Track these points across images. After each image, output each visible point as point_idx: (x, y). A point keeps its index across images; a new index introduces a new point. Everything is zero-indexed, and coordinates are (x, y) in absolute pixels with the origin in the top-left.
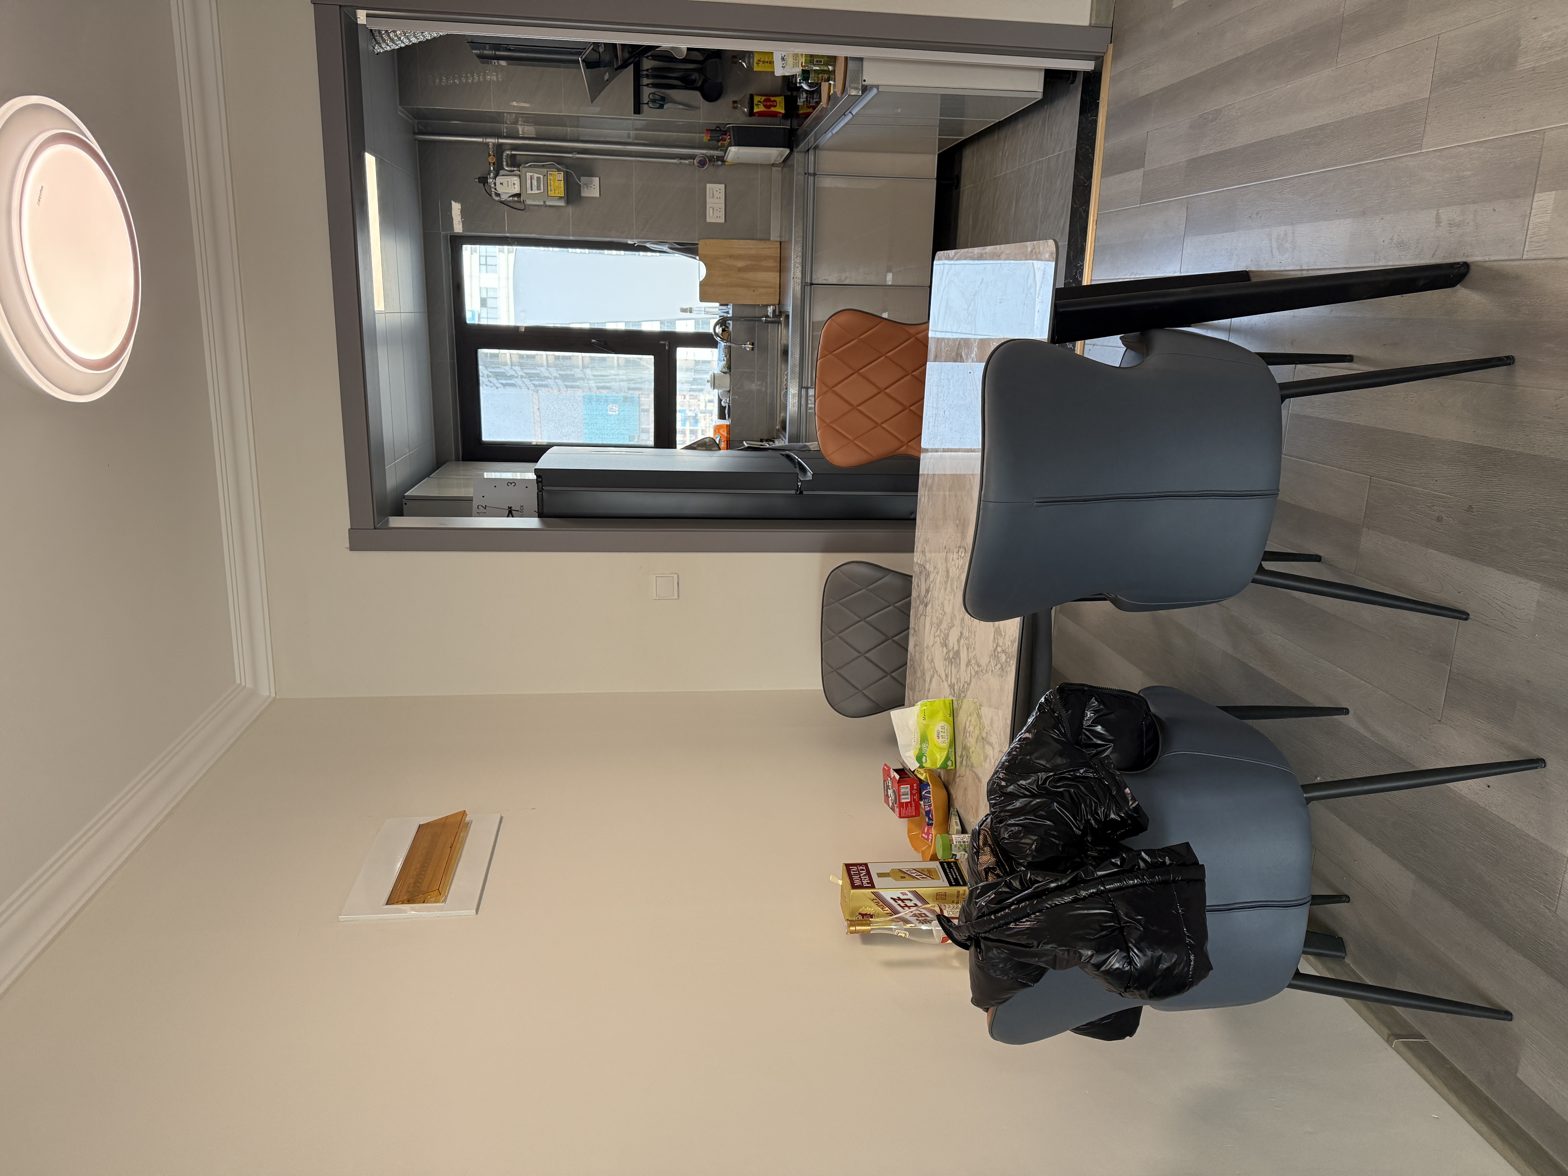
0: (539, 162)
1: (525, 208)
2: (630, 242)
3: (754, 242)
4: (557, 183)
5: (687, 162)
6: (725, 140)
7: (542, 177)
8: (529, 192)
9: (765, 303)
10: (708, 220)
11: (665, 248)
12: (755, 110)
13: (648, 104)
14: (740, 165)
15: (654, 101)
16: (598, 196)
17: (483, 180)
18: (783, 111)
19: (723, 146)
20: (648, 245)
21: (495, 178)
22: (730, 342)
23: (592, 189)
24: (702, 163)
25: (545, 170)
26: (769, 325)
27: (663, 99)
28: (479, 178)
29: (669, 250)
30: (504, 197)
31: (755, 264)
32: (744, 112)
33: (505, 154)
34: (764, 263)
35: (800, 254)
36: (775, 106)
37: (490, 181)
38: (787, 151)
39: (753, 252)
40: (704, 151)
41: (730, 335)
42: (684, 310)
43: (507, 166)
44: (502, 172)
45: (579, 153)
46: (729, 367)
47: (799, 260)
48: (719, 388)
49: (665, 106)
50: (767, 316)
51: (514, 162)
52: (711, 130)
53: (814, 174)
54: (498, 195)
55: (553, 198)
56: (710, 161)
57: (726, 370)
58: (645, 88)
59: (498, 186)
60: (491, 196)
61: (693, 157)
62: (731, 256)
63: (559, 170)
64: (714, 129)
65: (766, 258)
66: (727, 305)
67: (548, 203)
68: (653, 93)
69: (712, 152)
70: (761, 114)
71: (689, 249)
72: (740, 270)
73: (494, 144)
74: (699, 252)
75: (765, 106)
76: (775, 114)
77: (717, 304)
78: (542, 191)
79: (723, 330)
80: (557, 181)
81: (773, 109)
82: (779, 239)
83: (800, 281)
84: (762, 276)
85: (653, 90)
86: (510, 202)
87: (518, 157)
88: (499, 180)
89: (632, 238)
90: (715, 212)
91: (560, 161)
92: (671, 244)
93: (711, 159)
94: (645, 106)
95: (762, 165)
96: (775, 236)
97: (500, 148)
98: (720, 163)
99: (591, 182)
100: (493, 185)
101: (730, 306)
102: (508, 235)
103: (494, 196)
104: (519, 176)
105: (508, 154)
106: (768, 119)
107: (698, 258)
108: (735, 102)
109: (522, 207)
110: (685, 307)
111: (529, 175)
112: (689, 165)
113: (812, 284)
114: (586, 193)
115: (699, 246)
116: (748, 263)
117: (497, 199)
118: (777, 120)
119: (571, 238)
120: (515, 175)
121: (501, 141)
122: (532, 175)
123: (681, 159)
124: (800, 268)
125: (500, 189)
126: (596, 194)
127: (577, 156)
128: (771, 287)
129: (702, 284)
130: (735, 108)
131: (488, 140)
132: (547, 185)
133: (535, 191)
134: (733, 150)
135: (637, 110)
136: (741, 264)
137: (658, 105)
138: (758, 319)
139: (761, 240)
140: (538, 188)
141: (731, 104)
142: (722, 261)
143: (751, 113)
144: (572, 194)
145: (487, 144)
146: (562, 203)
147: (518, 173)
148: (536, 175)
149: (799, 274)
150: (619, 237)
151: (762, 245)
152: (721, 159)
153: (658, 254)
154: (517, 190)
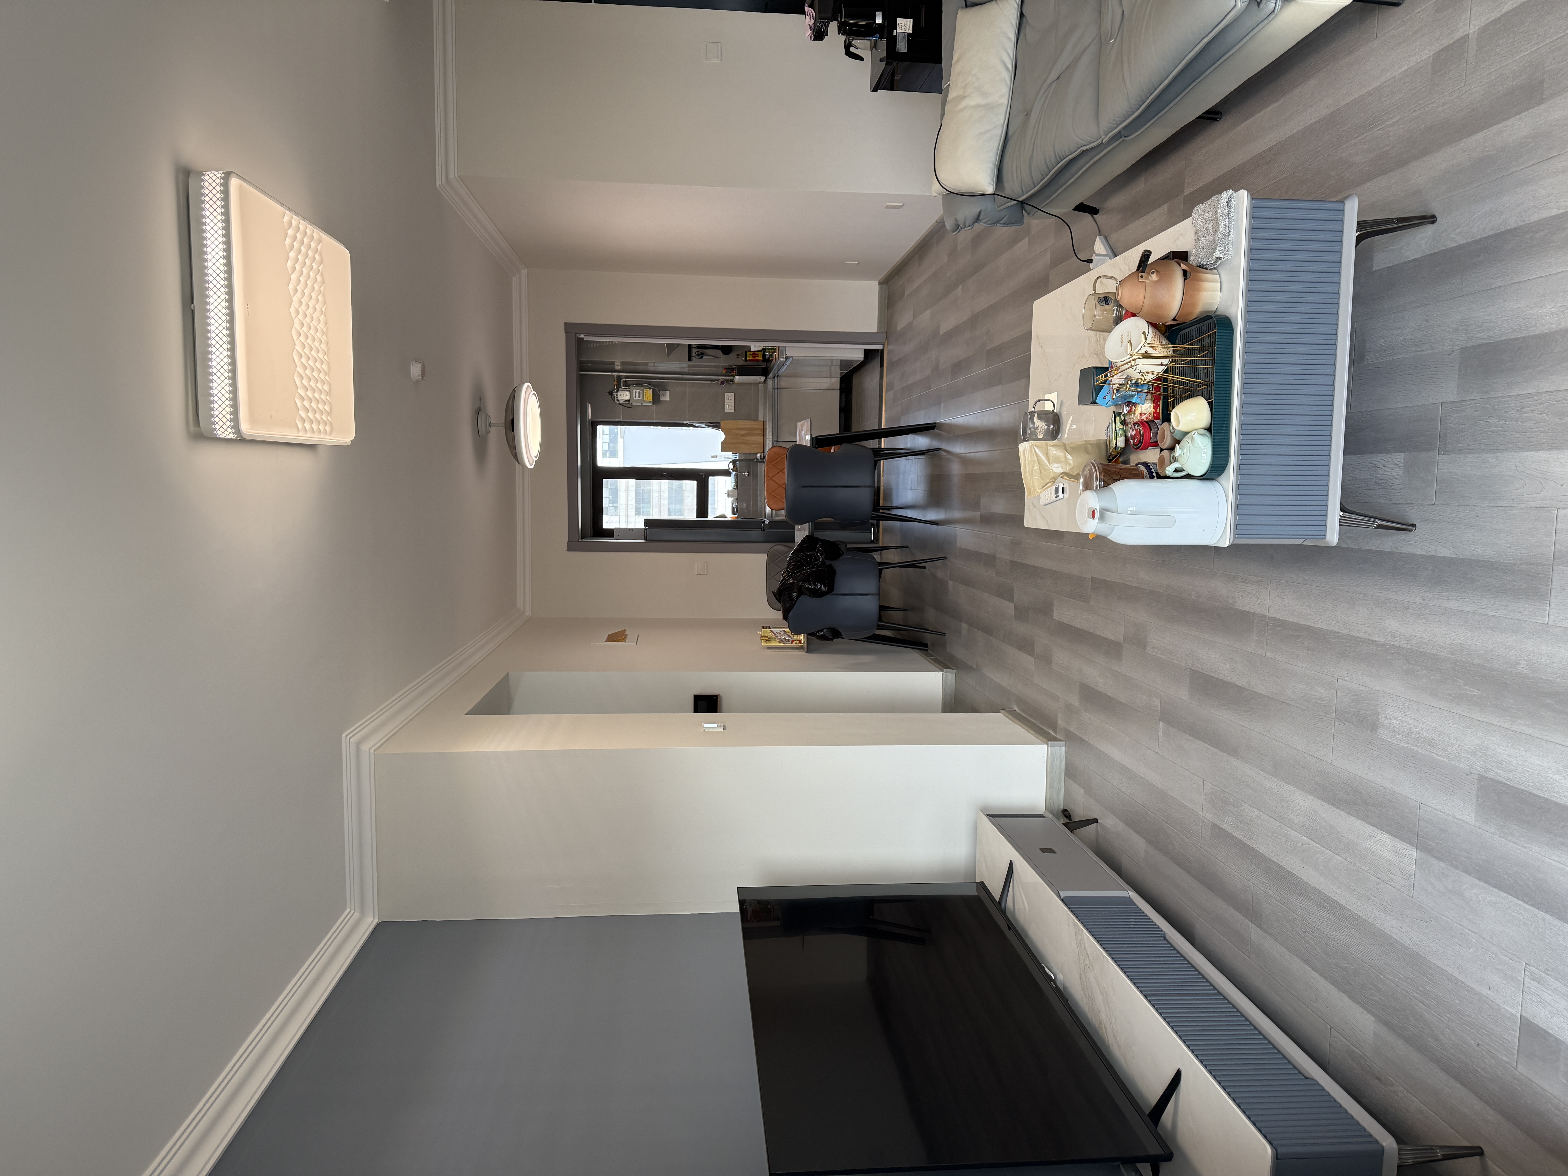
0: (638, 384)
1: (632, 407)
2: (685, 423)
3: (750, 421)
4: (648, 395)
5: (715, 382)
6: (733, 372)
7: (641, 391)
8: (635, 399)
9: (756, 452)
10: (726, 411)
11: (703, 425)
12: (748, 359)
13: (695, 356)
14: (739, 384)
15: (698, 355)
16: (668, 400)
17: (611, 393)
18: (762, 359)
19: (732, 375)
20: (694, 424)
21: (617, 392)
22: (737, 472)
23: (666, 397)
24: (722, 383)
25: (643, 388)
26: (759, 463)
27: (702, 354)
28: (609, 392)
29: (705, 426)
30: (621, 402)
31: (751, 432)
32: (742, 360)
33: (622, 381)
34: (755, 432)
35: (771, 426)
36: (758, 357)
37: (614, 393)
38: (764, 378)
39: (749, 426)
40: (724, 377)
41: (737, 469)
42: (713, 457)
43: (623, 386)
44: (620, 389)
45: (660, 379)
46: (737, 485)
47: (771, 429)
48: (732, 497)
49: (703, 357)
50: (757, 459)
51: (627, 384)
52: (726, 368)
53: (778, 389)
54: (618, 400)
55: (647, 402)
56: (727, 382)
57: (735, 487)
58: (694, 349)
59: (619, 396)
60: (614, 401)
61: (718, 380)
62: (737, 429)
63: (650, 388)
64: (728, 367)
65: (756, 429)
66: (736, 454)
67: (644, 404)
68: (698, 351)
69: (727, 378)
70: (750, 360)
71: (716, 426)
72: (742, 435)
73: (617, 376)
74: (721, 427)
75: (753, 357)
76: (758, 360)
77: (731, 453)
78: (641, 398)
79: (734, 467)
80: (649, 394)
81: (756, 358)
82: (763, 420)
83: (771, 440)
84: (754, 438)
85: (698, 350)
86: (624, 404)
87: (628, 382)
88: (619, 393)
89: (686, 421)
90: (729, 406)
91: (650, 384)
92: (706, 423)
93: (727, 381)
94: (694, 357)
95: (754, 383)
96: (761, 418)
97: (619, 378)
98: (732, 383)
99: (666, 393)
100: (615, 396)
101: (738, 454)
102: (622, 420)
103: (616, 400)
104: (630, 391)
105: (624, 381)
106: (755, 363)
107: (720, 430)
108: (738, 355)
109: (630, 406)
110: (712, 455)
111: (634, 390)
112: (716, 384)
113: (777, 441)
114: (662, 399)
115: (721, 424)
116: (747, 432)
117: (618, 402)
118: (759, 363)
119: (655, 421)
120: (627, 391)
121: (620, 374)
122: (636, 391)
123: (712, 381)
124: (771, 434)
125: (620, 398)
126: (668, 399)
127: (659, 381)
128: (759, 444)
129: (723, 443)
130: (738, 357)
131: (614, 374)
132: (643, 396)
133: (637, 398)
134: (737, 377)
135: (690, 359)
136: (743, 432)
137: (700, 357)
138: (752, 460)
139: (753, 420)
140: (639, 397)
141: (736, 356)
142: (733, 431)
143: (746, 360)
144: (656, 399)
145: (614, 375)
146: (651, 404)
147: (629, 389)
148: (638, 391)
149: (771, 437)
150: (679, 420)
151: (753, 422)
152: (732, 381)
153: (700, 428)
154: (628, 398)
